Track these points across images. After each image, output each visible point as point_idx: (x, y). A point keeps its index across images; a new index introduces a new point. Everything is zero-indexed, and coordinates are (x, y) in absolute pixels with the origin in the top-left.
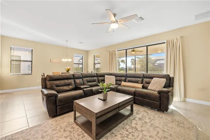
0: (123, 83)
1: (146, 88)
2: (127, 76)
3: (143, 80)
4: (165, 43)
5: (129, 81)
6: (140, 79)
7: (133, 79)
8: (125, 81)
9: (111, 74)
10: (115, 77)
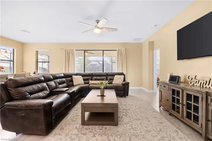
0: (91, 82)
1: (112, 83)
2: (92, 75)
3: (107, 77)
4: (116, 50)
5: (96, 80)
6: (105, 77)
7: (99, 78)
8: (92, 80)
9: (77, 75)
10: (82, 76)
